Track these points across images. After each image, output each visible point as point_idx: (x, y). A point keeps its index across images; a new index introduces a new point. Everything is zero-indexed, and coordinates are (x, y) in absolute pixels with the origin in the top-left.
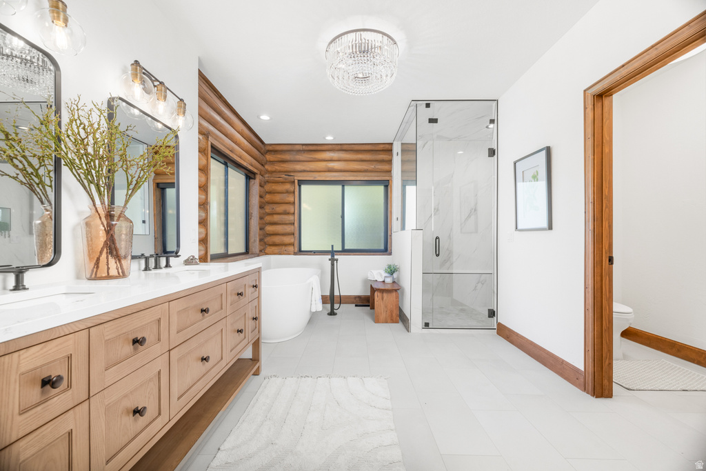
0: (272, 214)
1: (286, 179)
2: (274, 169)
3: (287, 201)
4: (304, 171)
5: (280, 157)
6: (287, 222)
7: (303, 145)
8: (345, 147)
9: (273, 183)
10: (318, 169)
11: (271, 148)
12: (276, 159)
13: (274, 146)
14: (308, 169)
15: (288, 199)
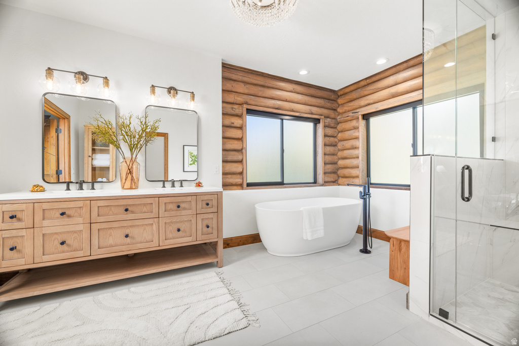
0: (343, 150)
1: (353, 117)
2: (344, 111)
3: (354, 137)
4: (369, 104)
5: (348, 97)
6: (354, 156)
7: (366, 79)
8: (412, 63)
9: (344, 122)
10: (381, 98)
11: (341, 93)
12: (345, 101)
13: (343, 90)
14: (372, 101)
15: (354, 134)
